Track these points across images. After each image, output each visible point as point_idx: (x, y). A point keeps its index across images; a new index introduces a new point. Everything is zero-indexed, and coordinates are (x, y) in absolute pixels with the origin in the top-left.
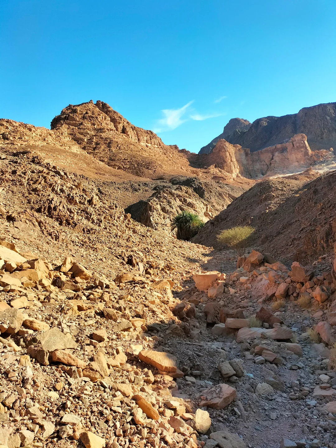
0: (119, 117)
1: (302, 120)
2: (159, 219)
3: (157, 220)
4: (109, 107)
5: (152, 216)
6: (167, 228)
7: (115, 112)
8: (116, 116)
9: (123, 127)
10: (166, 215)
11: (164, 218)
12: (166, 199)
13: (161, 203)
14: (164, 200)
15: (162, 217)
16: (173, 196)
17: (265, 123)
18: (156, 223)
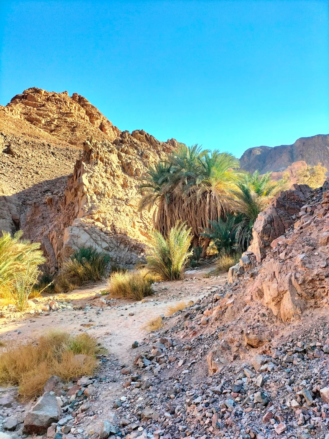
0: (98, 113)
1: (299, 150)
2: (109, 183)
3: (101, 185)
4: (87, 101)
5: (88, 172)
6: (128, 208)
7: (93, 107)
8: (93, 112)
9: (101, 124)
10: (130, 179)
11: (124, 186)
12: (136, 148)
13: (123, 154)
14: (131, 150)
15: (119, 182)
16: (155, 147)
17: (258, 152)
18: (97, 193)
